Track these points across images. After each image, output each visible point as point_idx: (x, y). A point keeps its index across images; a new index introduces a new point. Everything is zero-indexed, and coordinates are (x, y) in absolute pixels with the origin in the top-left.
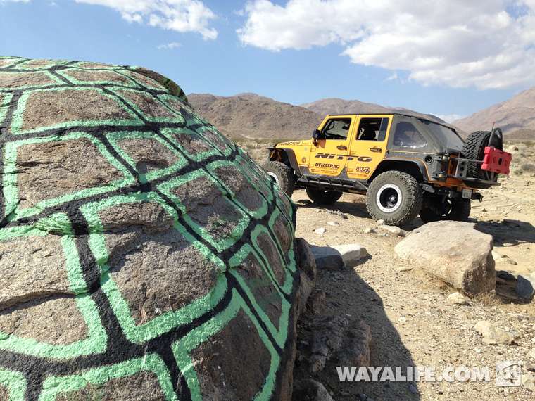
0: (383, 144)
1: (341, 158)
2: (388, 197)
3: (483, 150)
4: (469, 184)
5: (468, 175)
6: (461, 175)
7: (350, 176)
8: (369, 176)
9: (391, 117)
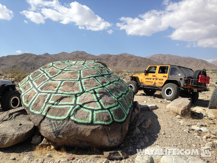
0: (167, 75)
1: (153, 79)
2: (168, 91)
3: (199, 76)
4: (195, 87)
5: (194, 84)
6: (192, 84)
7: (157, 85)
8: (162, 85)
9: (169, 66)
